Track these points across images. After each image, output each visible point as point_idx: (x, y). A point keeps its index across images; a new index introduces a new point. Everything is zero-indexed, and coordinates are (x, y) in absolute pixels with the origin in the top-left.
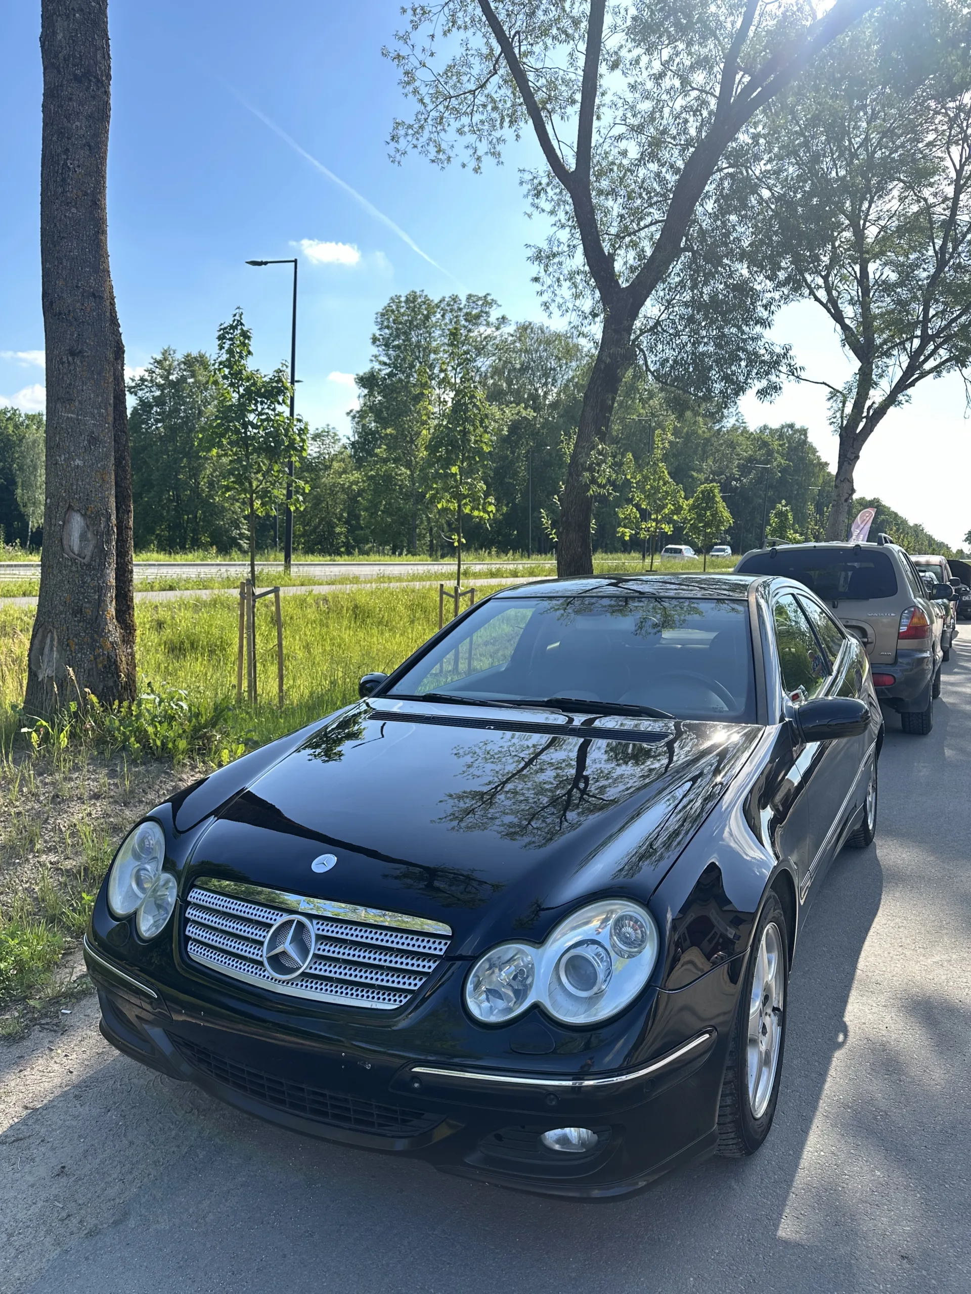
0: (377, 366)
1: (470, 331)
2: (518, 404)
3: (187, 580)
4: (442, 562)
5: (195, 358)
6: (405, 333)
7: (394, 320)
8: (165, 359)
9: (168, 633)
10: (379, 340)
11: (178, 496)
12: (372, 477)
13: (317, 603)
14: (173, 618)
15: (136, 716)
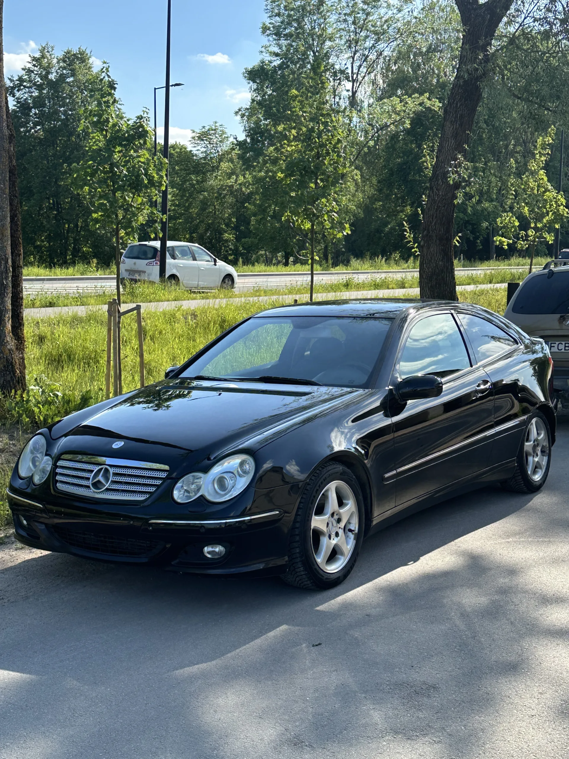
0: (267, 58)
1: (368, 14)
2: (421, 94)
3: (67, 297)
4: (333, 270)
5: (74, 55)
6: (297, 20)
7: (285, 7)
8: (43, 57)
9: (47, 346)
10: (269, 29)
11: (58, 204)
12: (262, 179)
13: (186, 318)
14: (53, 333)
15: (26, 401)
